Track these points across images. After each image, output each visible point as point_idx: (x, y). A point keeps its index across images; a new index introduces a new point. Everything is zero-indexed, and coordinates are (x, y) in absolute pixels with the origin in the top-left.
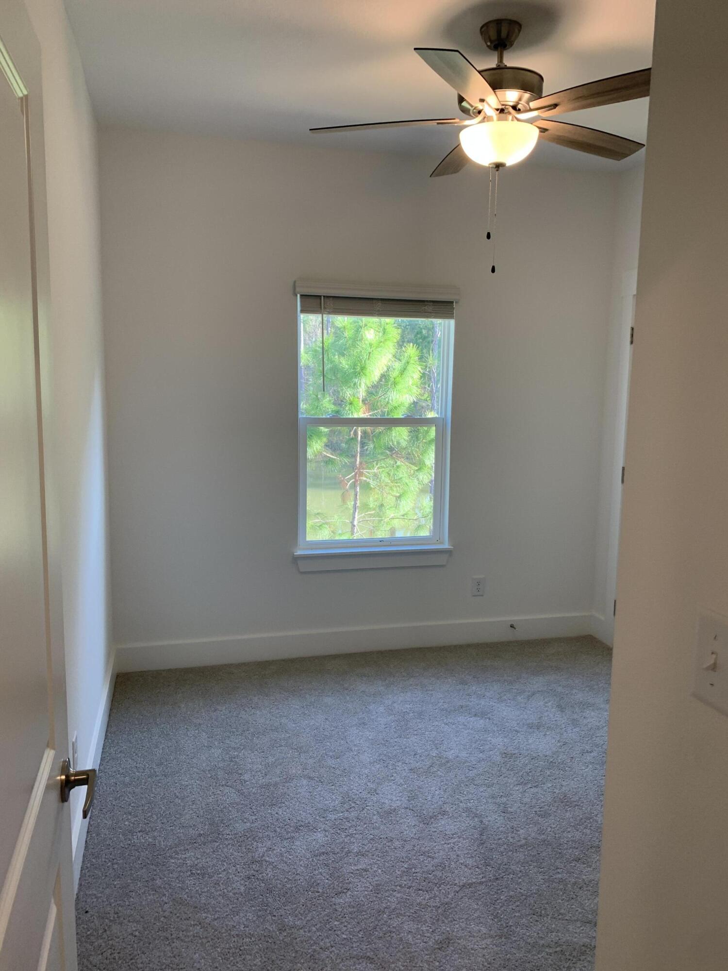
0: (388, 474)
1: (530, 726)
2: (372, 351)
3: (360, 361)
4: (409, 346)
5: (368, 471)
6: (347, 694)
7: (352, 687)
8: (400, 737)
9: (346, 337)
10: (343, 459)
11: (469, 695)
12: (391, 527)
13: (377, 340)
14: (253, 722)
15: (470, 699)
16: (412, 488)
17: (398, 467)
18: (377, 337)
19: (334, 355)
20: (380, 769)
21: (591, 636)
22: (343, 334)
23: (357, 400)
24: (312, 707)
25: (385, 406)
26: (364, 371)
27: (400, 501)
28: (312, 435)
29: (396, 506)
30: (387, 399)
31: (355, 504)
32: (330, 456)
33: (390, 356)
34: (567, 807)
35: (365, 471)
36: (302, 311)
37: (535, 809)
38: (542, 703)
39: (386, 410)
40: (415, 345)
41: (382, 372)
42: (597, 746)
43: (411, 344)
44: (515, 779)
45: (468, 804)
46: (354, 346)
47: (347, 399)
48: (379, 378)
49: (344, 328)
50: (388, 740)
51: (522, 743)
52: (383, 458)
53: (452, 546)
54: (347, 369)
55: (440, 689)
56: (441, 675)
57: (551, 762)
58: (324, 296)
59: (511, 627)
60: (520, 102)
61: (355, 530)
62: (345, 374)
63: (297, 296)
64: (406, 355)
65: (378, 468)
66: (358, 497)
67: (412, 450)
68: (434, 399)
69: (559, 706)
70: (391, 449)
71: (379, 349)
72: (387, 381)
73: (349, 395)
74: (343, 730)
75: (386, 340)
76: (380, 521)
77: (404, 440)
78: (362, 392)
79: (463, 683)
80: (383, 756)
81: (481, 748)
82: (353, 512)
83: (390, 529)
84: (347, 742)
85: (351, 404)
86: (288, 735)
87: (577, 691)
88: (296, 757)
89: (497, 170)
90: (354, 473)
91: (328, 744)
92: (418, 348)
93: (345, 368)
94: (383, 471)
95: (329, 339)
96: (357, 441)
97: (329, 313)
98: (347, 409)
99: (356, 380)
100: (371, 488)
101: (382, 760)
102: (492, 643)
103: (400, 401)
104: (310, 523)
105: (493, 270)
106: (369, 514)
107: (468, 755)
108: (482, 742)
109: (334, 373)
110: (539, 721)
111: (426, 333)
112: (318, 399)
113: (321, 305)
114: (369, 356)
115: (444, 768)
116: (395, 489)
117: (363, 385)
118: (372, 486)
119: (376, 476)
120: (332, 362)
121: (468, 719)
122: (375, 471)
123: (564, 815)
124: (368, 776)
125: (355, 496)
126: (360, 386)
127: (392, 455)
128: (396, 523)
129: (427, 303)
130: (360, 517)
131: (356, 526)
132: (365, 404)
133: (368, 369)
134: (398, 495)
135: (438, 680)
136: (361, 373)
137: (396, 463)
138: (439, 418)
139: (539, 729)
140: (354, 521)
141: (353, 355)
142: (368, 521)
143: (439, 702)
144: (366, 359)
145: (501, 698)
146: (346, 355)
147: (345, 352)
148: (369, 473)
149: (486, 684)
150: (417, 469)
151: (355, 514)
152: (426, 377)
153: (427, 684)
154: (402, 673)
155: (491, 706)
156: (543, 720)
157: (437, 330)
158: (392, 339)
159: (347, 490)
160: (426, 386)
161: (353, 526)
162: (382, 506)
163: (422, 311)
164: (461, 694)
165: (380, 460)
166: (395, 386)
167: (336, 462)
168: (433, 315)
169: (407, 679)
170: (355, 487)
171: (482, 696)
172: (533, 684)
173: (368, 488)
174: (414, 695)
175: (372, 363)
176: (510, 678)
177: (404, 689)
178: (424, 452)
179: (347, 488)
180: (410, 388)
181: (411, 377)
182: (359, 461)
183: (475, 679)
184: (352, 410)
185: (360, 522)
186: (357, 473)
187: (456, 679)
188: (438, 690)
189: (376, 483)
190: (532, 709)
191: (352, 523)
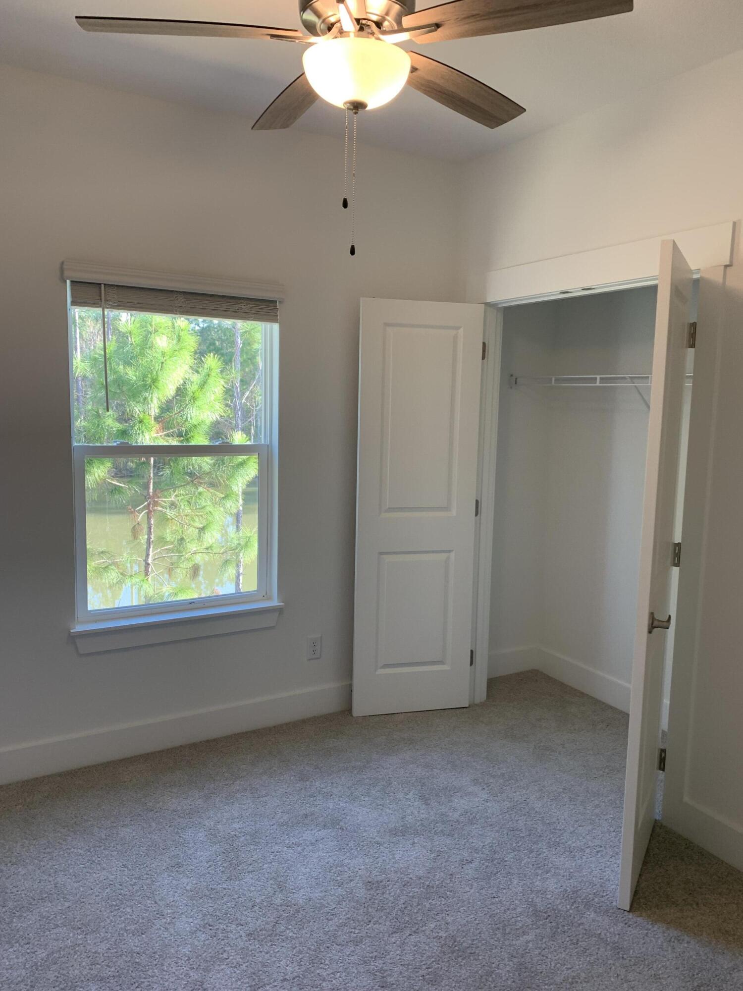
0: (188, 502)
1: (394, 832)
2: (166, 361)
3: (150, 372)
4: (210, 356)
5: (164, 499)
6: (152, 818)
7: (158, 805)
8: (231, 880)
9: (132, 344)
10: (132, 487)
11: (312, 796)
12: (194, 563)
13: (170, 349)
14: (15, 890)
15: (315, 803)
16: (217, 517)
17: (200, 494)
18: (171, 345)
19: (118, 364)
20: (207, 942)
22: (129, 340)
23: (148, 417)
24: (102, 848)
25: (183, 424)
26: (156, 384)
27: (204, 533)
28: (92, 459)
29: (199, 538)
30: (185, 417)
31: (149, 538)
32: (117, 483)
33: (187, 368)
34: (460, 959)
35: (160, 500)
36: (75, 303)
37: (421, 972)
39: (184, 429)
40: (216, 356)
41: (178, 385)
42: (476, 851)
43: (212, 354)
44: (388, 923)
45: (334, 981)
46: (142, 354)
47: (136, 416)
48: (175, 392)
49: (130, 333)
50: (213, 887)
51: (388, 861)
52: (182, 484)
53: (283, 602)
54: (135, 382)
55: (275, 792)
56: (275, 771)
57: (428, 886)
58: (105, 285)
60: (387, 18)
61: (150, 570)
62: (133, 386)
63: (66, 281)
64: (206, 366)
65: (176, 496)
66: (152, 530)
67: (216, 475)
68: (238, 417)
69: (423, 798)
70: (191, 474)
71: (173, 359)
72: (184, 395)
73: (138, 412)
74: (149, 881)
75: (181, 349)
76: (179, 557)
77: (207, 463)
78: (154, 408)
79: (303, 778)
80: (208, 917)
81: (339, 878)
82: (147, 548)
83: (192, 567)
84: (156, 903)
85: (141, 422)
86: (67, 904)
87: (438, 771)
88: (79, 944)
89: (356, 113)
90: (146, 503)
91: (129, 910)
92: (219, 359)
93: (132, 380)
94: (182, 499)
95: (112, 346)
96: (150, 464)
97: (113, 307)
98: (136, 428)
99: (147, 395)
100: (168, 519)
101: (207, 925)
103: (201, 419)
104: (91, 565)
105: (353, 252)
106: (166, 549)
107: (324, 893)
108: (338, 869)
109: (119, 385)
110: (402, 823)
111: (219, 345)
112: (98, 416)
113: (100, 296)
114: (162, 367)
115: (295, 923)
116: (197, 520)
117: (155, 400)
118: (169, 517)
119: (173, 505)
120: (115, 372)
121: (317, 834)
122: (173, 499)
123: (458, 975)
124: (189, 959)
125: (149, 529)
126: (152, 401)
127: (192, 481)
128: (198, 559)
129: (243, 301)
130: (155, 554)
131: (151, 564)
132: (159, 422)
133: (161, 381)
134: (201, 526)
135: (272, 779)
136: (153, 387)
137: (198, 489)
138: (262, 445)
139: (404, 836)
140: (148, 558)
141: (142, 365)
142: (166, 558)
143: (275, 813)
144: (158, 370)
145: (352, 794)
146: (134, 365)
147: (132, 361)
148: (165, 502)
149: (332, 777)
150: (224, 496)
151: (149, 550)
152: (229, 392)
153: (258, 786)
154: (224, 774)
155: (342, 809)
156: (407, 821)
157: (239, 340)
158: (188, 348)
159: (138, 523)
160: (229, 403)
161: (146, 565)
162: (182, 539)
163: (238, 311)
164: (303, 796)
165: (179, 487)
166: (194, 402)
167: (124, 491)
168: (251, 316)
169: (232, 782)
170: (149, 519)
171: (329, 796)
172: (386, 769)
173: (164, 519)
174: (243, 806)
175: (165, 374)
176: (359, 763)
177: (229, 799)
178: (231, 477)
179: (139, 520)
180: (211, 403)
181: (212, 391)
182: (153, 490)
183: (318, 770)
184: (143, 432)
185: (155, 559)
186: (150, 502)
187: (294, 774)
188: (274, 794)
189: (173, 513)
190: (391, 806)
191: (146, 561)
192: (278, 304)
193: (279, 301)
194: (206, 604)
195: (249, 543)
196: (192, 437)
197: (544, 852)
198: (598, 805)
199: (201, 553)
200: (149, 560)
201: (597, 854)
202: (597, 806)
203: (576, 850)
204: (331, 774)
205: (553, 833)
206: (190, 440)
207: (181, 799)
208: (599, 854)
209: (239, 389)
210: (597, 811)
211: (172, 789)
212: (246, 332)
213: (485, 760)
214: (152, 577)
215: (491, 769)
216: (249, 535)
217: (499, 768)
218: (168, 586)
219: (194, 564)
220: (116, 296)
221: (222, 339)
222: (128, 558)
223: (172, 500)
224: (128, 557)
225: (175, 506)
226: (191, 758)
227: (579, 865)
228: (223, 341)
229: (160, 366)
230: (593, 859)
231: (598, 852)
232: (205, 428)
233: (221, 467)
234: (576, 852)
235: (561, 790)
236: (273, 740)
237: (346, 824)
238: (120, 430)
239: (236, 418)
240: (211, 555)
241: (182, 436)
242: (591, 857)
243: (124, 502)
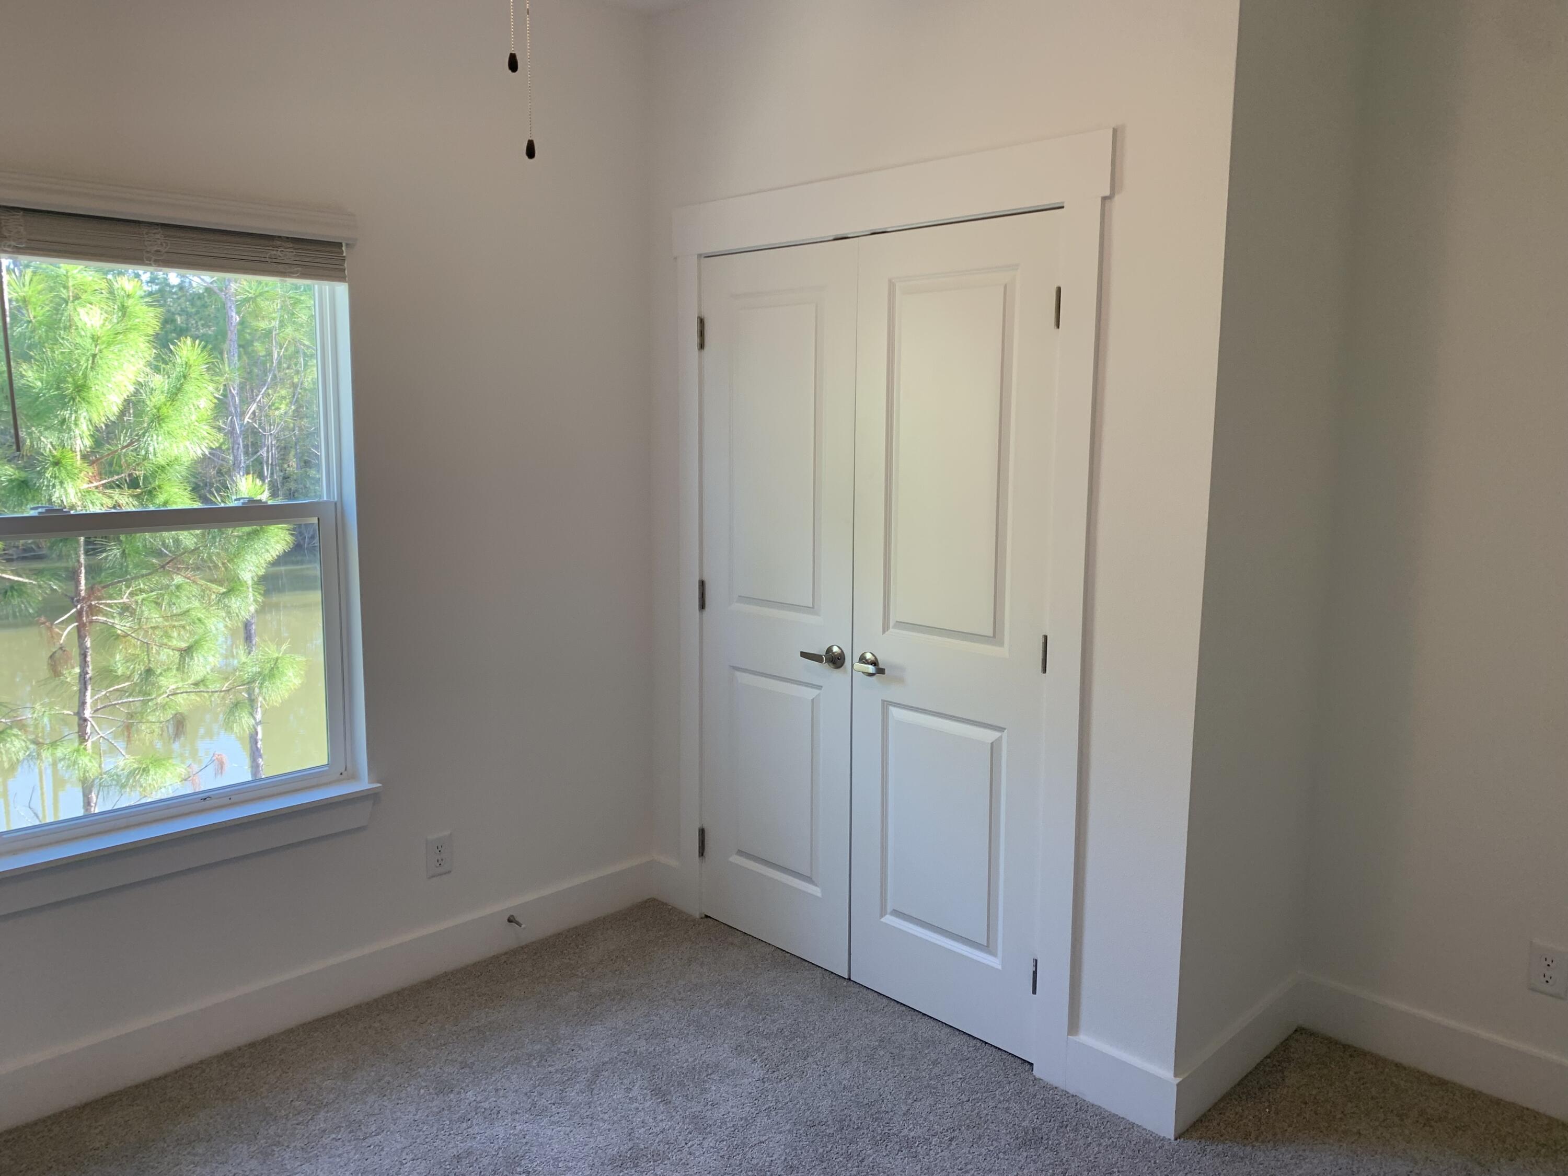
0: (156, 603)
2: (100, 351)
3: (71, 372)
4: (185, 343)
5: (108, 602)
9: (30, 322)
10: (45, 583)
11: (463, 1119)
12: (173, 712)
13: (107, 331)
15: (471, 1131)
16: (216, 629)
17: (178, 587)
18: (108, 324)
21: (654, 900)
22: (23, 315)
23: (70, 455)
25: (138, 464)
26: (84, 394)
27: (192, 659)
29: (181, 667)
30: (142, 452)
31: (83, 674)
32: (12, 577)
33: (142, 364)
35: (100, 603)
38: (619, 1095)
39: (141, 471)
40: (197, 342)
41: (126, 395)
43: (189, 339)
46: (53, 339)
47: (47, 454)
48: (120, 407)
52: (143, 573)
53: (378, 782)
54: (41, 390)
55: (395, 1122)
56: (388, 1082)
59: (510, 921)
61: (88, 730)
62: (38, 398)
64: (178, 360)
65: (132, 594)
66: (89, 659)
67: (209, 554)
68: (238, 448)
69: (657, 1092)
70: (161, 555)
71: (115, 348)
72: (139, 414)
73: (50, 446)
75: (128, 330)
76: (145, 703)
78: (82, 439)
79: (443, 1088)
82: (80, 690)
83: (172, 718)
85: (56, 463)
87: (676, 1041)
90: (74, 610)
92: (205, 347)
93: (34, 388)
94: (143, 600)
98: (48, 475)
99: (67, 413)
100: (118, 635)
102: (475, 965)
103: (173, 455)
105: (531, 152)
106: (117, 690)
110: (630, 1144)
114: (93, 362)
116: (175, 634)
117: (83, 424)
118: (119, 632)
119: (125, 609)
122: (125, 600)
125: (83, 657)
126: (76, 425)
127: (163, 567)
128: (182, 703)
129: (279, 243)
130: (96, 700)
131: (90, 719)
132: (92, 463)
133: (93, 389)
134: (184, 645)
135: (385, 1098)
136: (78, 399)
137: (173, 580)
138: (325, 502)
139: (637, 1166)
140: (84, 709)
141: (53, 359)
142: (117, 706)
143: (402, 1164)
144: (86, 368)
145: (534, 1104)
146: (36, 360)
147: (31, 353)
148: (111, 607)
149: (494, 1078)
150: (225, 590)
151: (85, 696)
152: (222, 406)
153: (361, 1118)
154: (293, 1103)
155: (521, 1136)
156: (638, 1138)
157: (234, 314)
158: (142, 327)
159: (61, 648)
160: (221, 424)
161: (81, 722)
162: (149, 672)
163: (269, 260)
164: (448, 1122)
165: (136, 578)
166: (159, 424)
167: (29, 591)
168: (296, 269)
169: (310, 1118)
170: (81, 638)
171: (492, 1115)
172: (588, 1049)
173: (111, 638)
174: (338, 1160)
175: (100, 376)
176: (539, 1047)
177: (309, 1150)
178: (235, 556)
179: (61, 642)
180: (192, 427)
181: (194, 405)
182: (86, 584)
183: (467, 1070)
184: (61, 483)
185: (98, 710)
186: (82, 608)
187: (424, 1084)
188: (392, 1127)
189: (128, 625)
190: (606, 1117)
191: (80, 714)
192: (344, 248)
193: (347, 245)
194: (235, 798)
195: (275, 671)
196: (159, 487)
197: (870, 1156)
198: (937, 1060)
199: (187, 692)
200: (85, 712)
201: (951, 1144)
202: (935, 1063)
203: (917, 1143)
204: (491, 1074)
205: (877, 1119)
206: (155, 493)
207: (214, 1165)
208: (954, 1143)
209: (237, 399)
210: (936, 1070)
211: (194, 1148)
212: (247, 300)
213: (749, 1010)
214: (93, 742)
215: (760, 1025)
216: (276, 655)
217: (774, 1021)
218: (127, 756)
219: (176, 714)
220: (22, 229)
221: (187, 312)
222: (45, 712)
223: (124, 602)
224: (43, 710)
225: (131, 613)
226: (225, 1082)
227: (927, 1167)
228: (189, 315)
229: (90, 362)
230: (946, 1153)
231: (951, 1140)
232: (180, 471)
233: (218, 540)
234: (918, 1146)
235: (877, 1043)
236: (377, 1025)
237: (532, 1161)
238: (16, 479)
239: (235, 451)
240: (206, 695)
241: (137, 486)
242: (942, 1151)
243: (31, 611)
